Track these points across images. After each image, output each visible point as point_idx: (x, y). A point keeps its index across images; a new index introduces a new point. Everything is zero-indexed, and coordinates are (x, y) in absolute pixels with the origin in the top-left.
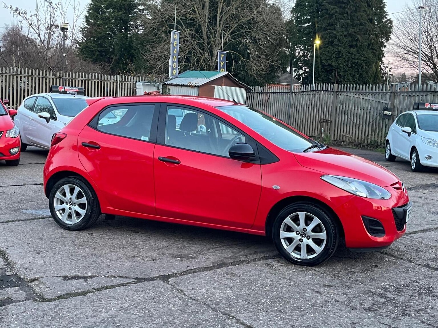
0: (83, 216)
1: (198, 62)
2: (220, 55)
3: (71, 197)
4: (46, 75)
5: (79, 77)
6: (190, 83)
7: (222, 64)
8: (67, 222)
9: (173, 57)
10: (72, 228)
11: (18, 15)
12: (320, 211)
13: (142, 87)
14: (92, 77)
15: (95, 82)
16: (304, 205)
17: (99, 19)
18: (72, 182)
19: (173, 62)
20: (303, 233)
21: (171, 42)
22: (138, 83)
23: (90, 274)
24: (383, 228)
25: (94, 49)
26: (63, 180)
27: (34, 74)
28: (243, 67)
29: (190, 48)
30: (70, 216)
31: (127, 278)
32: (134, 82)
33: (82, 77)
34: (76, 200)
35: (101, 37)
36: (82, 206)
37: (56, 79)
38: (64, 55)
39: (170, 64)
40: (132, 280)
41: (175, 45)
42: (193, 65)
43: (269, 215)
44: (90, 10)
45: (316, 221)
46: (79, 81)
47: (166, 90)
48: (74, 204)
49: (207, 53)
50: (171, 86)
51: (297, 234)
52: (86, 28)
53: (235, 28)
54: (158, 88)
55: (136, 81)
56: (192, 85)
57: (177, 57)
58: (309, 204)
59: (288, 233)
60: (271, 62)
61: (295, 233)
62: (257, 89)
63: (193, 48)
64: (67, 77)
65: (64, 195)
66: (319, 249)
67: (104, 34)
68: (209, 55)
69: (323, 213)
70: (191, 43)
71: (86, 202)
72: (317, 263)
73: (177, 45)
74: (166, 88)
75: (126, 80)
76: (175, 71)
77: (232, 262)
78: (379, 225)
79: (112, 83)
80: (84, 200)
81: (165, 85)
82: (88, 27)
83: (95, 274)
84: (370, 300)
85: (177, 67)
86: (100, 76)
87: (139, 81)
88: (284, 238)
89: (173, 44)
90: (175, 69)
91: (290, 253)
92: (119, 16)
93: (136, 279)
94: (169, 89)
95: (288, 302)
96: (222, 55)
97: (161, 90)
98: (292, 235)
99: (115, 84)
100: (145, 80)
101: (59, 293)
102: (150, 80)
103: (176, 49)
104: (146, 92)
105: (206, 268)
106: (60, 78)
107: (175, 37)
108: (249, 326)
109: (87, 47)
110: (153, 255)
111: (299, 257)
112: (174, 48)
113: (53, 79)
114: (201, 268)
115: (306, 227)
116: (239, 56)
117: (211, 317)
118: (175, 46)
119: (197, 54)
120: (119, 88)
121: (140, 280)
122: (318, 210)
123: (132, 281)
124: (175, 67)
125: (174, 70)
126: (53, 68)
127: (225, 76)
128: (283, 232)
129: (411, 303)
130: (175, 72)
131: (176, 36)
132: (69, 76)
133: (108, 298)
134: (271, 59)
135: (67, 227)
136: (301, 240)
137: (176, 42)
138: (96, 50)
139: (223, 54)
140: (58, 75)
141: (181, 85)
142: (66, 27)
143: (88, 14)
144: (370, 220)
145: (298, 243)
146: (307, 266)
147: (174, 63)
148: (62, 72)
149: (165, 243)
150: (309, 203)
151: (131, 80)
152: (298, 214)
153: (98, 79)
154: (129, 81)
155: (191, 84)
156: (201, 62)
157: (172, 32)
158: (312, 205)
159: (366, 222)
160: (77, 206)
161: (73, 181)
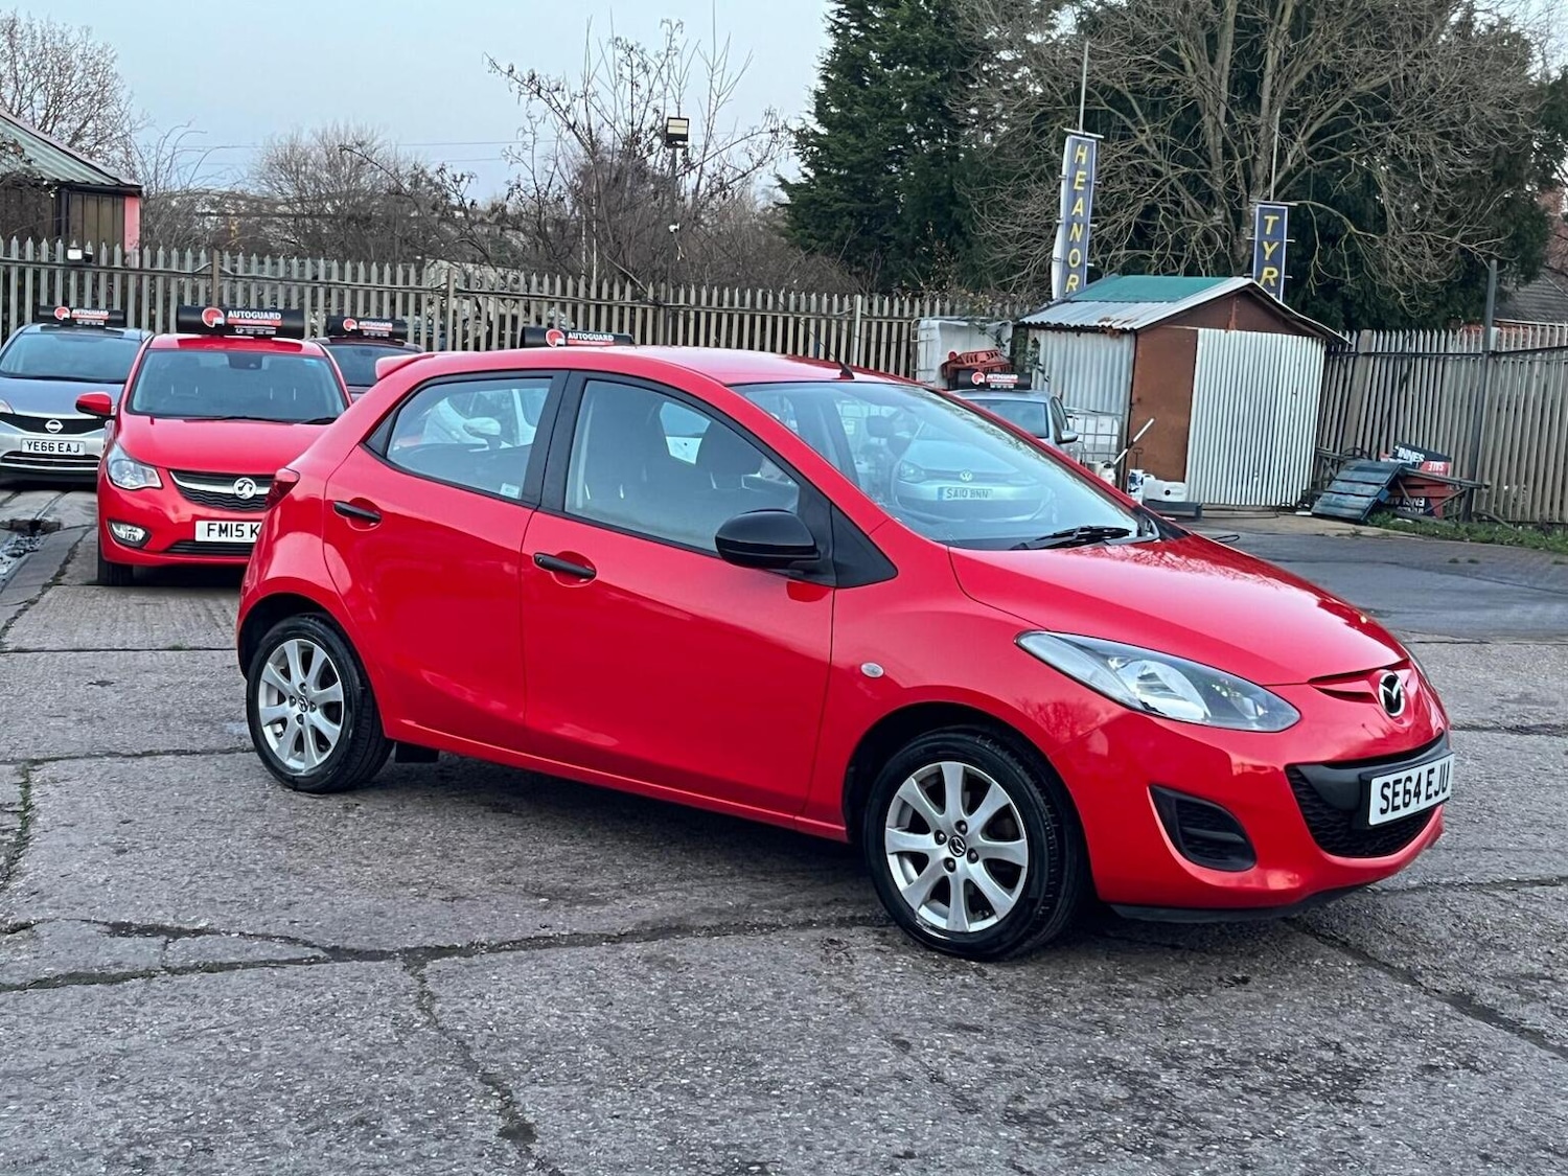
0: (333, 745)
1: (1180, 242)
2: (1261, 217)
3: (303, 680)
4: (611, 296)
5: (720, 304)
6: (1108, 320)
7: (1269, 251)
8: (292, 763)
9: (1069, 226)
10: (303, 784)
11: (536, 96)
12: (1008, 760)
13: (936, 334)
14: (765, 302)
15: (775, 319)
16: (960, 736)
17: (856, 103)
18: (306, 632)
19: (1069, 245)
20: (957, 838)
21: (1064, 173)
22: (924, 323)
23: (202, 924)
24: (1243, 836)
25: (837, 206)
26: (283, 624)
27: (570, 293)
28: (1356, 260)
29: (1150, 195)
30: (299, 744)
31: (307, 944)
32: (911, 318)
33: (731, 303)
34: (314, 692)
35: (860, 164)
36: (331, 711)
37: (645, 311)
38: (672, 228)
39: (1057, 252)
40: (309, 952)
41: (1080, 184)
42: (1160, 257)
43: (852, 769)
44: (828, 71)
45: (997, 797)
46: (719, 317)
47: (1025, 346)
48: (312, 705)
49: (1222, 212)
50: (1043, 332)
51: (939, 842)
52: (815, 134)
53: (1335, 114)
54: (999, 339)
55: (922, 315)
56: (1110, 327)
57: (1085, 226)
58: (975, 733)
59: (912, 835)
60: (1463, 240)
61: (930, 837)
62: (1370, 340)
63: (1164, 194)
64: (681, 303)
65: (286, 673)
66: (1003, 900)
67: (872, 156)
68: (1226, 220)
69: (1020, 770)
70: (1157, 174)
71: (342, 699)
72: (997, 950)
73: (1088, 182)
74: (1026, 338)
75: (886, 313)
76: (1077, 277)
77: (716, 923)
78: (1228, 824)
79: (834, 322)
80: (336, 692)
81: (1022, 329)
82: (823, 131)
83: (216, 927)
84: (1067, 1089)
85: (1082, 265)
86: (792, 296)
87: (932, 314)
88: (901, 855)
89: (1072, 180)
90: (1076, 271)
91: (916, 909)
92: (923, 88)
93: (335, 949)
94: (1036, 344)
95: (756, 1064)
96: (1271, 219)
97: (1008, 345)
98: (924, 842)
99: (845, 326)
100: (952, 312)
101: (48, 970)
102: (972, 311)
103: (1080, 201)
104: (953, 354)
105: (601, 936)
106: (656, 304)
107: (1080, 157)
108: (530, 1124)
109: (813, 201)
110: (473, 881)
111: (942, 923)
112: (1074, 196)
113: (633, 309)
114: (584, 936)
115: (965, 818)
116: (1339, 218)
117: (432, 1084)
118: (1076, 187)
119: (1177, 216)
120: (857, 340)
121: (337, 954)
122: (1005, 755)
123: (309, 955)
124: (1074, 262)
125: (1072, 276)
126: (635, 272)
127: (1241, 293)
128: (895, 831)
129: (1221, 1112)
130: (1074, 280)
131: (1082, 151)
132: (687, 299)
133: (174, 998)
134: (1466, 229)
135: (288, 780)
136: (949, 864)
137: (1084, 173)
138: (841, 210)
139: (1274, 212)
140: (651, 296)
141: (1076, 327)
142: (683, 131)
143: (824, 87)
144: (1180, 802)
145: (940, 875)
146: (969, 959)
147: (1074, 250)
148: (663, 285)
149: (554, 850)
150: (976, 728)
151: (901, 311)
152: (940, 768)
153: (786, 309)
154: (896, 314)
155: (1107, 324)
156: (1193, 243)
157: (1068, 140)
158: (985, 737)
159: (1166, 809)
160: (318, 710)
161: (308, 628)
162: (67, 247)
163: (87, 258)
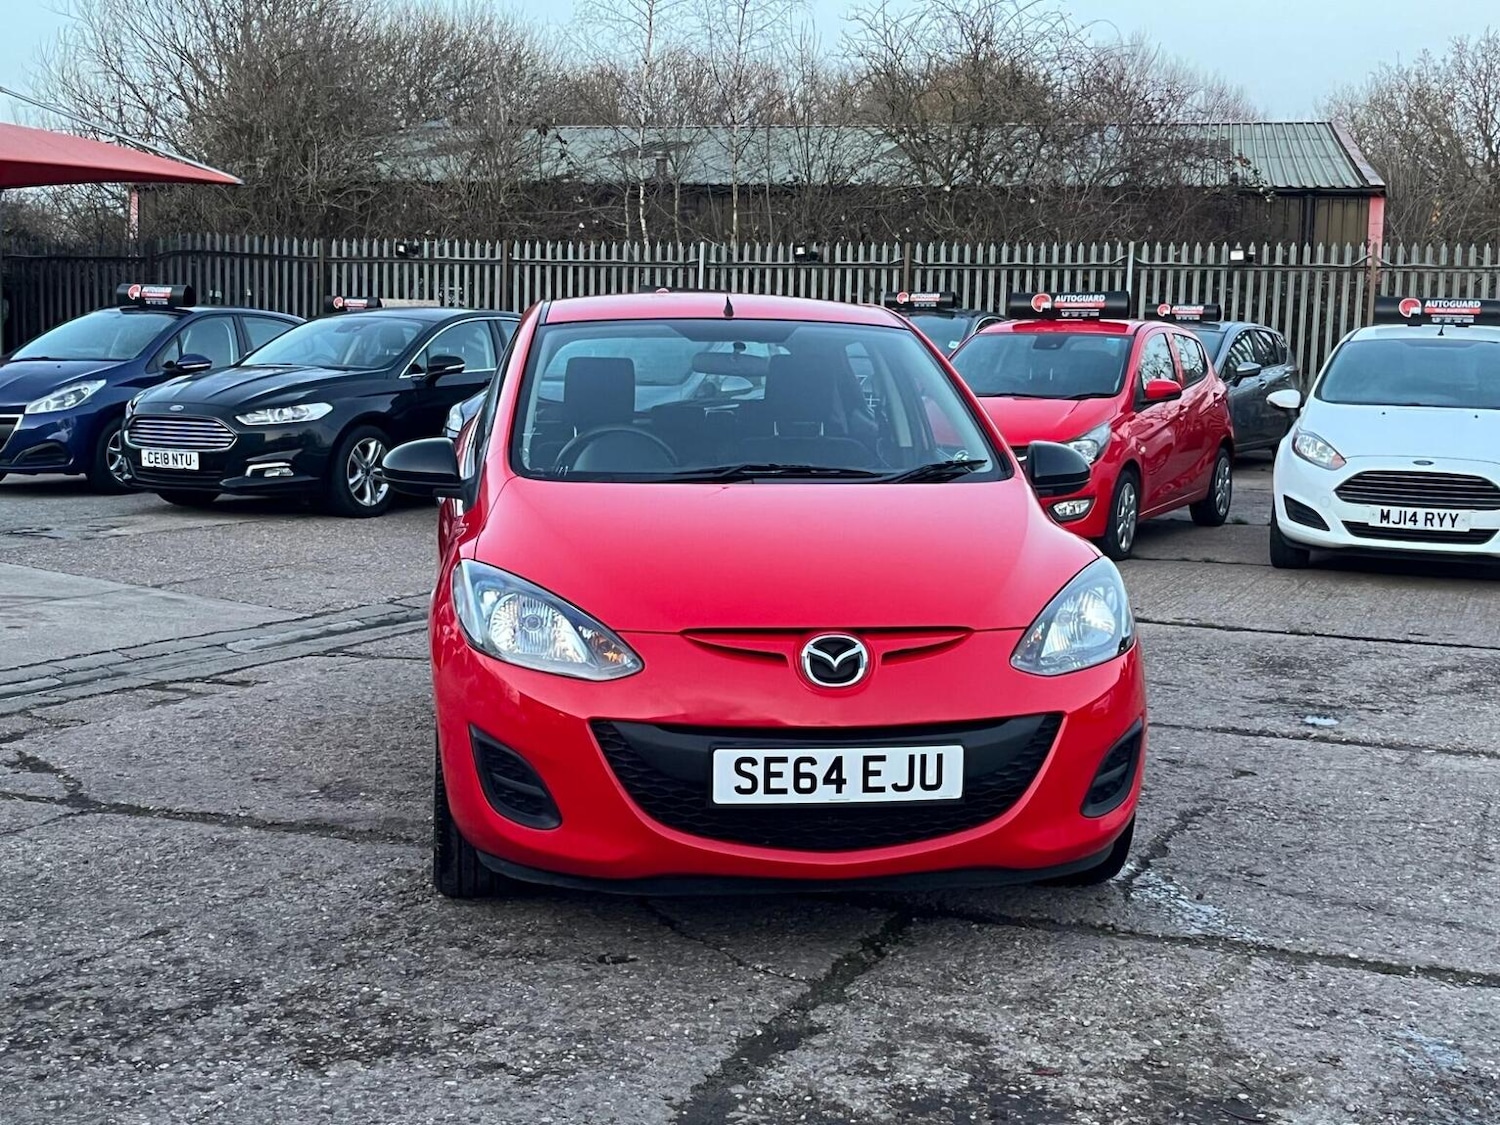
24: (544, 788)
144: (482, 745)
162: (1232, 248)
163: (1248, 258)
